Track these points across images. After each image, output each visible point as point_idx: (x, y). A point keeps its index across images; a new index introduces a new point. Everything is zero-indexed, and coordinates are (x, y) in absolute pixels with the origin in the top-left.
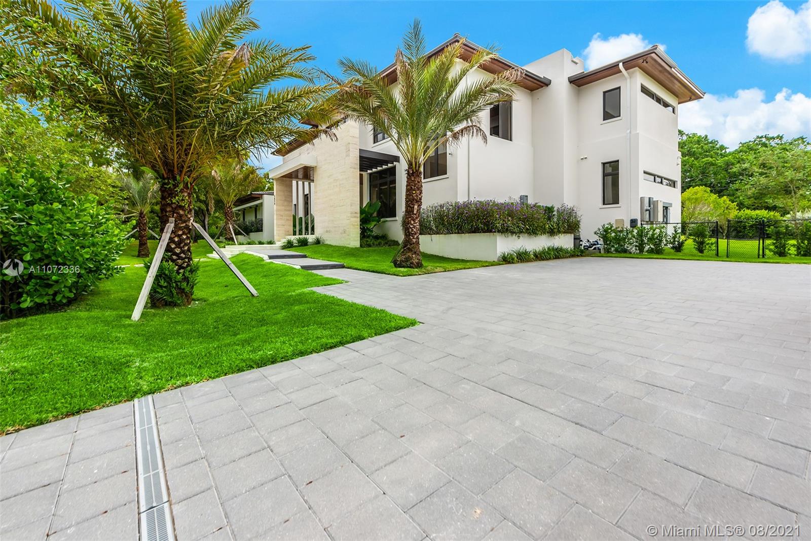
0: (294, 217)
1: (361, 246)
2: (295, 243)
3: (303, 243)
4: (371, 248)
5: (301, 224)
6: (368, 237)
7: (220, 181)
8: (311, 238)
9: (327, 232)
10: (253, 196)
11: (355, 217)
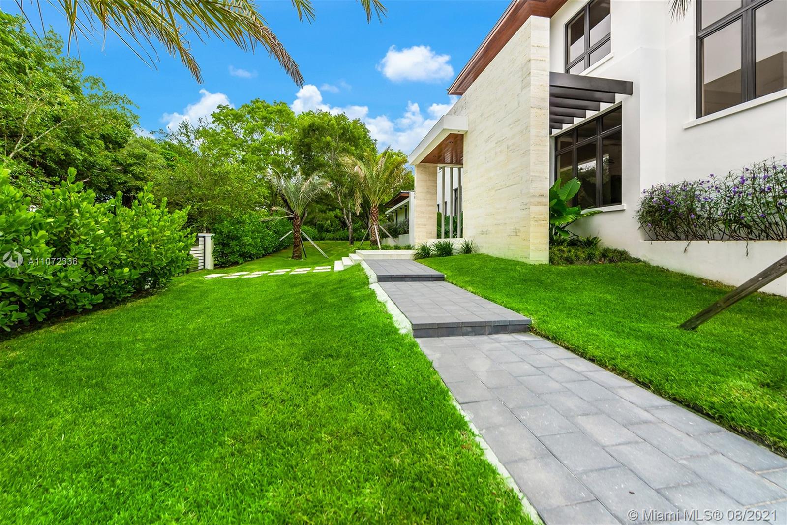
0: (439, 215)
1: (551, 260)
2: (433, 251)
3: (445, 251)
4: (572, 266)
5: (447, 224)
6: (561, 243)
7: (365, 178)
8: (457, 244)
9: (482, 233)
10: (402, 195)
11: (539, 204)
